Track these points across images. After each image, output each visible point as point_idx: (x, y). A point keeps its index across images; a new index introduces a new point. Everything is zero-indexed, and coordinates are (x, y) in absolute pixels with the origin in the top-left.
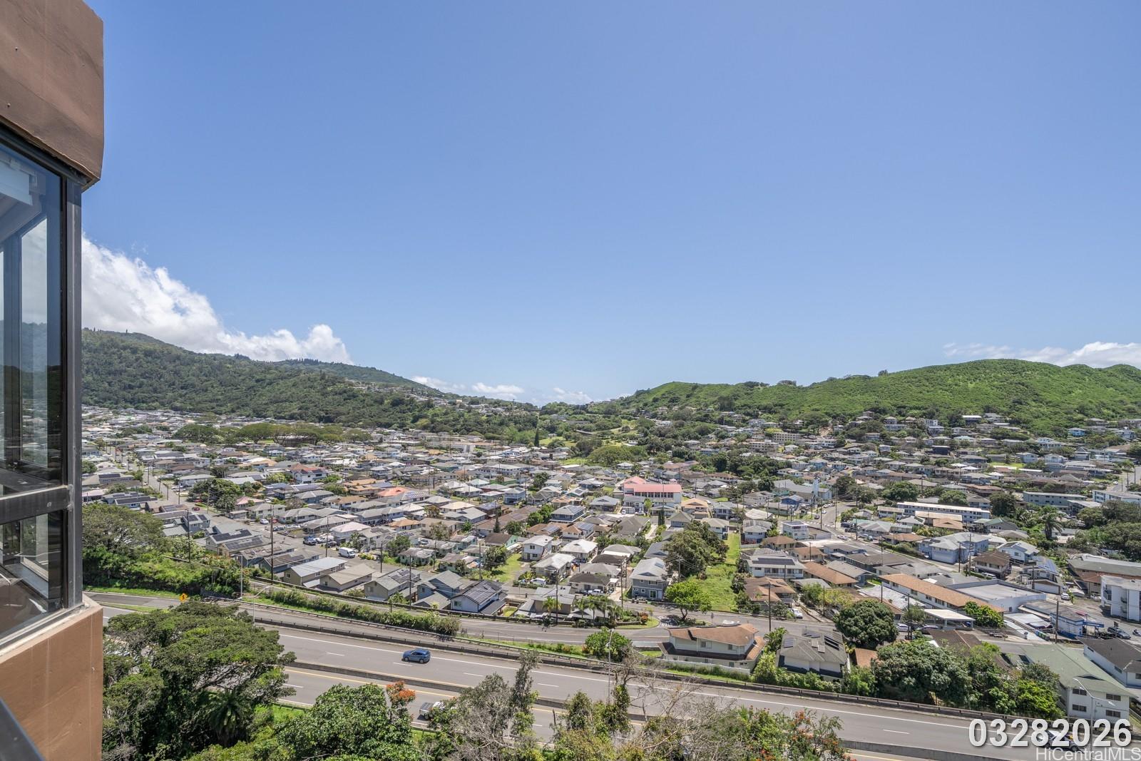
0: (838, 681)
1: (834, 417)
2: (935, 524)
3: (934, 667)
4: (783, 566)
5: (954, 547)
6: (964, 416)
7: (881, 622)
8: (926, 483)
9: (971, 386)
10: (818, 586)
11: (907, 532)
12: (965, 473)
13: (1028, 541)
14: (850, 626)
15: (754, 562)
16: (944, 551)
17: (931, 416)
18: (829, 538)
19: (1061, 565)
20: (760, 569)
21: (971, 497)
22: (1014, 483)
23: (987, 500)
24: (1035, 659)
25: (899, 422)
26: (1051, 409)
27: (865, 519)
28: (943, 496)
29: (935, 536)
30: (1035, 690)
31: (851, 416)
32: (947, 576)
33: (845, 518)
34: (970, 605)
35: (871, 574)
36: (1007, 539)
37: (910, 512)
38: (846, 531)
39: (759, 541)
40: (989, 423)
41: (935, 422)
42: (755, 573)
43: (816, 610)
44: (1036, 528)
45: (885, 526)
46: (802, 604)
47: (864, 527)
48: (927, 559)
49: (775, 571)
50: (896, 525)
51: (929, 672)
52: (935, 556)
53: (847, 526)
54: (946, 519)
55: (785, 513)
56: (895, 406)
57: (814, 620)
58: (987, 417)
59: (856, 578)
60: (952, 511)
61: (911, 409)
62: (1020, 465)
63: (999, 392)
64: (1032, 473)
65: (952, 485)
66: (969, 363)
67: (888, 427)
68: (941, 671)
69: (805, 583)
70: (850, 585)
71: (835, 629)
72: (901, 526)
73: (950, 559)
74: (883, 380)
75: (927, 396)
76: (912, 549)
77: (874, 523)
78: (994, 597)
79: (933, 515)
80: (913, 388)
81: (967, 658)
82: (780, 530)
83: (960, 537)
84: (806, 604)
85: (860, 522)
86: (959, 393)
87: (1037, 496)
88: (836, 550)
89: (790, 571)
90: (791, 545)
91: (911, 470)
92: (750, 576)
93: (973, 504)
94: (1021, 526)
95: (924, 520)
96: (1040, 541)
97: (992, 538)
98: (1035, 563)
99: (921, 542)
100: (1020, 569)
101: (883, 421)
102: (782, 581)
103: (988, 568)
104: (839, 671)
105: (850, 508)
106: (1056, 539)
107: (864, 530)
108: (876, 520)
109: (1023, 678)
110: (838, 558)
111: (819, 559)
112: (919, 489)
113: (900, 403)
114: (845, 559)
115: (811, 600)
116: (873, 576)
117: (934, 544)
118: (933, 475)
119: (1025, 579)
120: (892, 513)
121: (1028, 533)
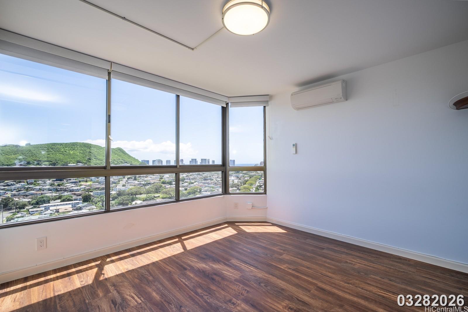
2: (60, 211)
8: (54, 194)
9: (71, 152)
12: (71, 188)
13: (97, 209)
21: (74, 197)
22: (90, 189)
23: (81, 197)
26: (100, 161)
27: (23, 217)
28: (62, 199)
33: (8, 220)
36: (89, 210)
37: (47, 209)
44: (98, 204)
45: (35, 218)
50: (41, 216)
54: (65, 208)
56: (35, 160)
58: (78, 165)
60: (67, 204)
61: (44, 162)
62: (91, 182)
63: (82, 155)
64: (95, 185)
65: (66, 194)
66: (71, 143)
72: (44, 216)
74: (28, 148)
75: (52, 156)
77: (28, 218)
79: (58, 207)
80: (45, 152)
83: (71, 214)
85: (20, 220)
86: (67, 155)
87: (98, 192)
91: (46, 190)
93: (75, 200)
94: (93, 204)
95: (55, 211)
96: (100, 208)
97: (84, 211)
105: (12, 214)
108: (29, 216)
112: (51, 197)
118: (57, 190)
120: (38, 211)
121: (96, 206)
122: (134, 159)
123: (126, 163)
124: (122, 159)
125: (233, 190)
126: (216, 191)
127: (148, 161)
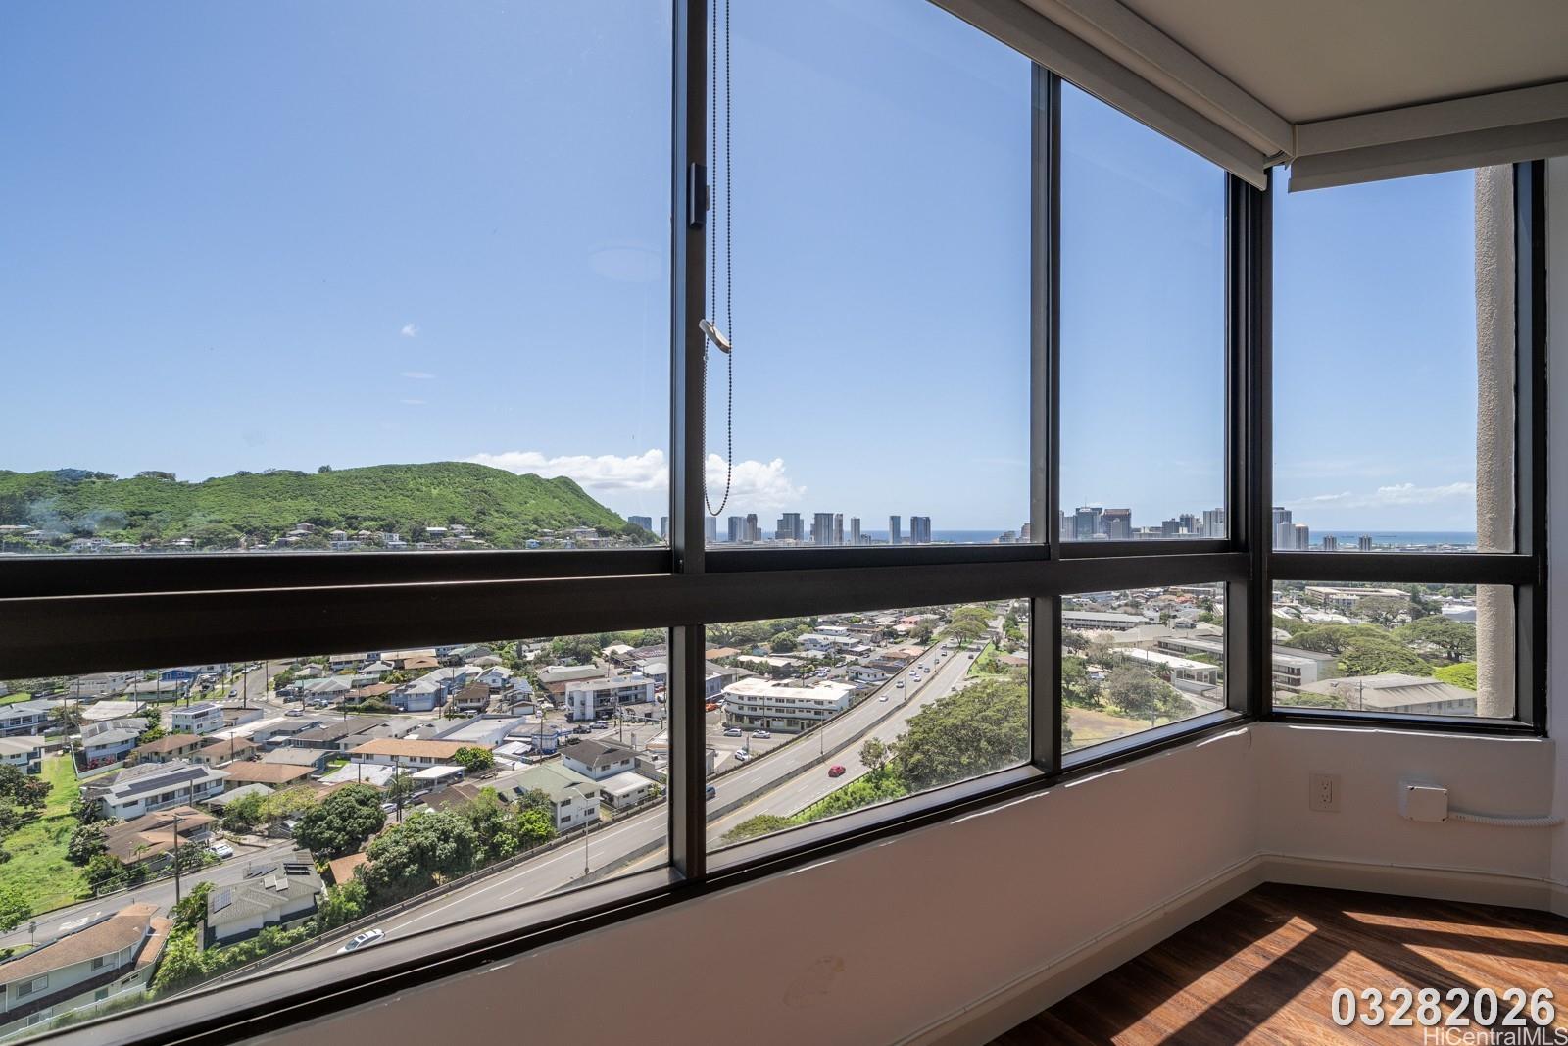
0: (312, 920)
1: (249, 533)
2: (407, 665)
3: (439, 839)
4: (187, 784)
5: (432, 689)
6: (428, 529)
7: (365, 810)
9: (435, 492)
10: (254, 795)
11: (374, 683)
13: (503, 664)
14: (321, 833)
15: (119, 795)
16: (421, 696)
17: (389, 528)
18: (261, 717)
19: (533, 684)
20: (135, 803)
24: (528, 787)
25: (350, 538)
26: (511, 520)
27: (314, 677)
29: (409, 681)
30: (534, 817)
31: (278, 529)
32: (430, 726)
33: (281, 684)
34: (461, 752)
35: (334, 751)
36: (483, 666)
37: (374, 656)
38: (286, 701)
39: (121, 756)
40: (455, 536)
41: (396, 537)
42: (121, 815)
43: (254, 834)
44: (506, 649)
45: (344, 681)
46: (226, 833)
47: (314, 690)
48: (402, 712)
49: (166, 797)
50: (358, 677)
51: (433, 847)
52: (412, 706)
53: (286, 694)
54: (420, 657)
55: (170, 696)
56: (343, 515)
57: (254, 849)
58: (452, 529)
59: (313, 765)
61: (365, 519)
63: (463, 500)
66: (432, 464)
67: (335, 545)
68: (446, 841)
69: (228, 799)
70: (303, 778)
71: (296, 846)
72: (365, 676)
73: (428, 705)
74: (326, 480)
75: (384, 503)
76: (382, 704)
77: (328, 681)
78: (480, 735)
80: (367, 492)
81: (471, 813)
82: (166, 724)
83: (436, 675)
84: (233, 831)
85: (307, 684)
86: (423, 500)
88: (274, 734)
89: (198, 788)
90: (193, 746)
92: (112, 823)
94: (493, 650)
95: (393, 663)
96: (513, 662)
97: (469, 669)
98: (512, 687)
99: (393, 692)
100: (499, 697)
101: (327, 536)
102: (187, 809)
103: (470, 704)
104: (310, 904)
105: (288, 667)
106: (526, 657)
107: (313, 694)
108: (330, 676)
109: (521, 812)
110: (278, 744)
111: (248, 754)
113: (350, 512)
114: (289, 742)
115: (241, 822)
116: (336, 754)
117: (409, 692)
119: (505, 706)
120: (351, 662)
121: (500, 655)
122: (608, 511)
123: (584, 524)
124: (572, 512)
125: (927, 621)
126: (866, 622)
127: (648, 520)
